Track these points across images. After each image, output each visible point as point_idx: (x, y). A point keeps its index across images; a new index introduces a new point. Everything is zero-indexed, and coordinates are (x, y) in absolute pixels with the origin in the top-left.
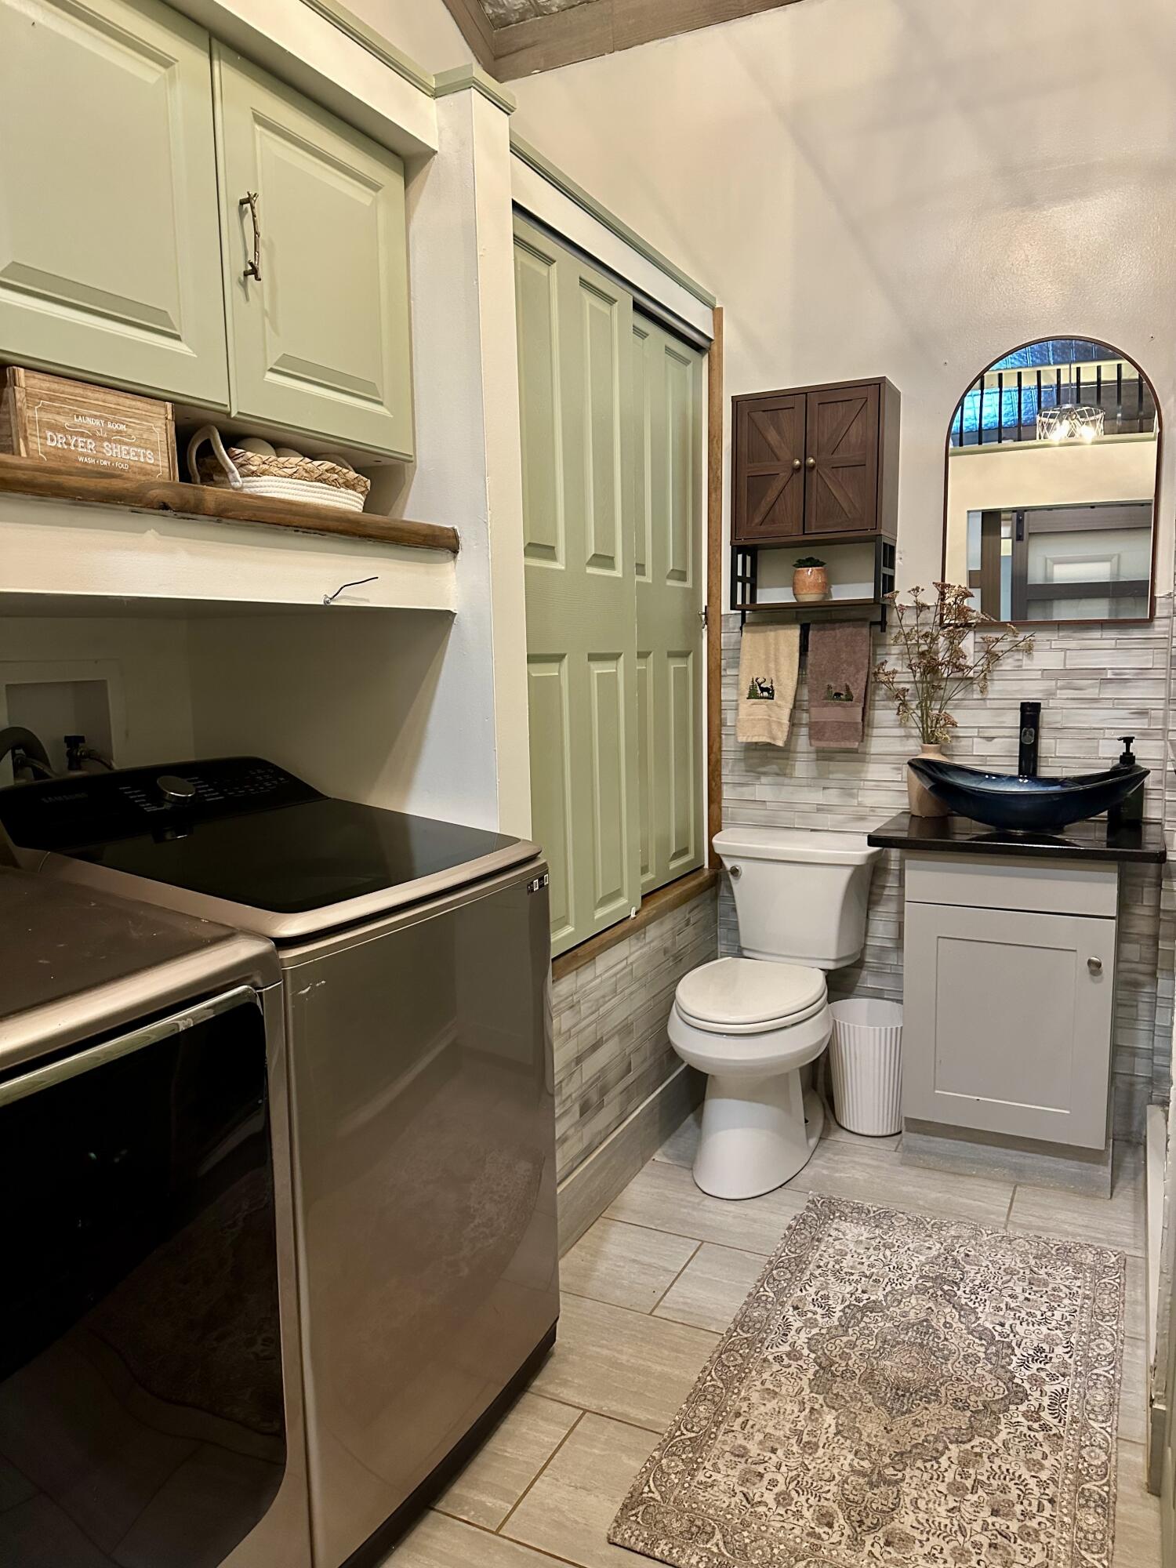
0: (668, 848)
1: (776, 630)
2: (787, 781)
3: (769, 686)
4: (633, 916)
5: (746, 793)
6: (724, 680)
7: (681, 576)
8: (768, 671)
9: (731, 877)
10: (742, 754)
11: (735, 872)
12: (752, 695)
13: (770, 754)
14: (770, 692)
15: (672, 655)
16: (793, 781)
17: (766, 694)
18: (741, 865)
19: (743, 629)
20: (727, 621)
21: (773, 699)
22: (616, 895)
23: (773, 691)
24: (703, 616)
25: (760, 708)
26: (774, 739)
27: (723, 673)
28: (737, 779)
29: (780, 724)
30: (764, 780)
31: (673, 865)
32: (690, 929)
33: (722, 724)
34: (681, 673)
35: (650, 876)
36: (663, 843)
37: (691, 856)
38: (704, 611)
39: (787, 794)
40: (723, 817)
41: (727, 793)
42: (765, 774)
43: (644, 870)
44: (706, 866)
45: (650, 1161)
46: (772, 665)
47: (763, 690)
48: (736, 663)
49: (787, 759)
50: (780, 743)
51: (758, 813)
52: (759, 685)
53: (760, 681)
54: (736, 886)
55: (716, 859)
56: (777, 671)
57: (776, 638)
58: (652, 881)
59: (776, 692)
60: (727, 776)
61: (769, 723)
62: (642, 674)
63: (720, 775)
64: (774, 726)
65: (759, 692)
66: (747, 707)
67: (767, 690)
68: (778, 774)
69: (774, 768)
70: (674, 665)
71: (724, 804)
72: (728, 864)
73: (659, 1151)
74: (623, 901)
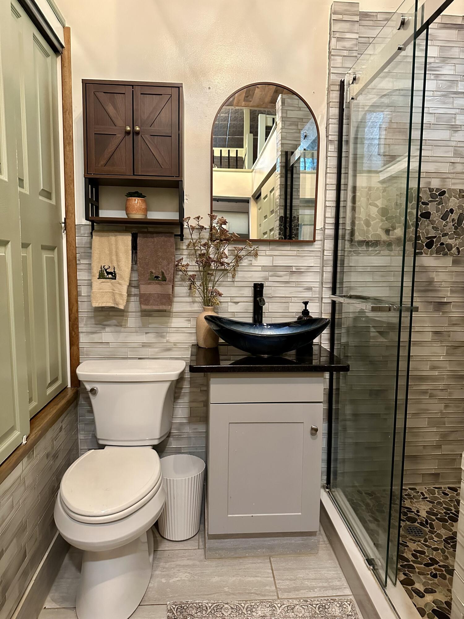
0: (45, 380)
1: (115, 236)
2: (122, 329)
3: (112, 271)
4: (24, 442)
5: (96, 338)
6: (78, 267)
7: (48, 195)
8: (111, 261)
9: (90, 395)
10: (93, 313)
11: (93, 391)
12: (101, 276)
13: (111, 313)
14: (114, 275)
15: (44, 248)
16: (126, 330)
17: (110, 276)
18: (97, 386)
19: (93, 234)
20: (80, 229)
21: (115, 279)
22: (12, 429)
23: (115, 274)
24: (63, 225)
25: (107, 285)
26: (117, 304)
27: (78, 262)
28: (89, 330)
29: (121, 295)
30: (108, 329)
31: (49, 391)
32: (63, 433)
33: (78, 294)
34: (50, 261)
35: (34, 404)
36: (42, 376)
37: (59, 382)
38: (63, 221)
39: (122, 337)
40: (80, 354)
41: (83, 339)
42: (109, 325)
43: (31, 400)
44: (69, 386)
46: (114, 258)
47: (108, 273)
48: (89, 256)
49: (123, 316)
50: (122, 307)
51: (101, 350)
52: (106, 270)
53: (106, 267)
54: (94, 401)
55: (76, 382)
56: (118, 261)
57: (116, 241)
58: (36, 407)
59: (117, 275)
60: (82, 327)
61: (113, 294)
62: (25, 258)
63: (78, 327)
64: (117, 297)
65: (106, 274)
66: (97, 283)
67: (111, 273)
68: (117, 326)
69: (114, 322)
70: (45, 255)
71: (81, 346)
72: (88, 387)
73: (49, 598)
74: (16, 433)
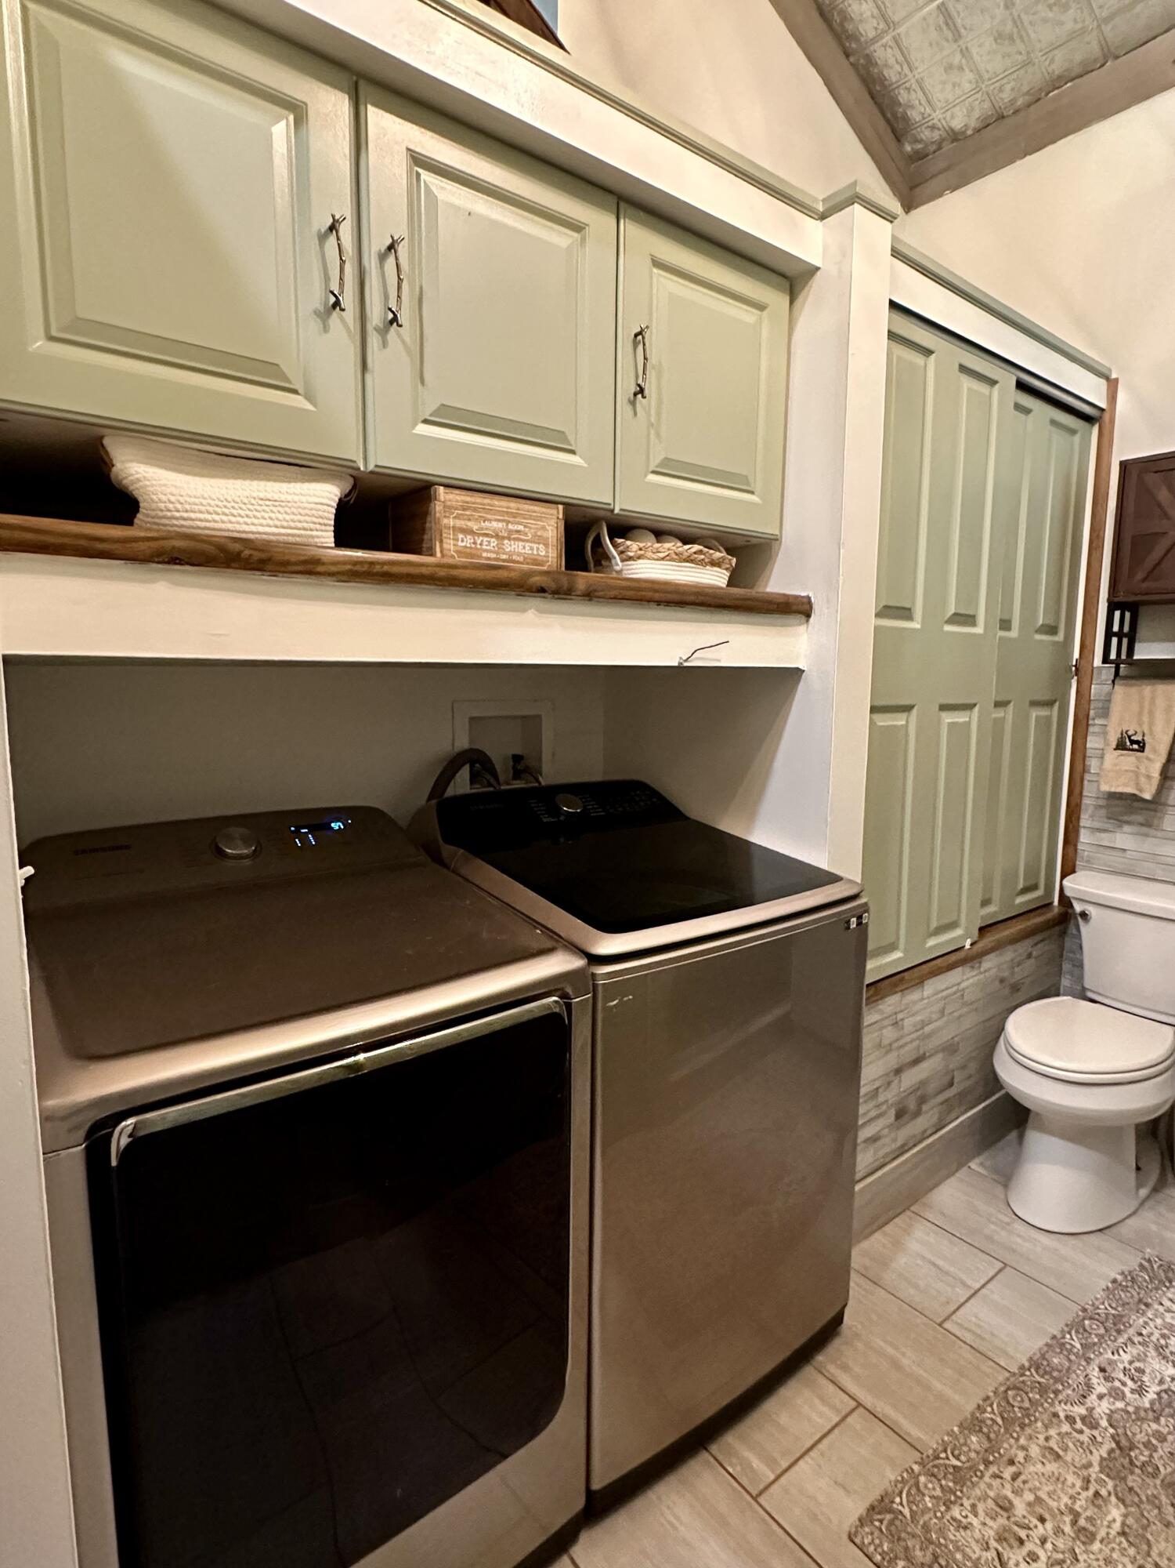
0: (1016, 883)
1: (1154, 684)
2: (1152, 832)
3: (1140, 738)
4: (968, 946)
5: (1105, 839)
6: (1091, 729)
7: (1052, 630)
8: (1140, 725)
9: (1079, 919)
10: (1105, 801)
11: (1084, 915)
12: (1120, 746)
13: (1136, 804)
14: (1141, 746)
15: (1034, 704)
16: (1159, 834)
17: (1135, 746)
18: (1091, 910)
19: (1116, 682)
20: (1100, 673)
21: (1143, 751)
22: (953, 925)
23: (1144, 744)
24: (1074, 668)
25: (1129, 760)
26: (1141, 790)
27: (1091, 722)
28: (1097, 825)
29: (1149, 777)
30: (1126, 828)
31: (1019, 900)
32: (1032, 961)
33: (1085, 770)
34: (1044, 724)
35: (991, 909)
36: (1010, 876)
37: (1040, 892)
38: (1074, 663)
39: (1149, 845)
40: (1078, 859)
41: (1085, 837)
42: (1128, 823)
43: (985, 902)
44: (1056, 902)
45: (965, 1168)
46: (1145, 718)
47: (1133, 742)
48: (1105, 713)
49: (1155, 811)
50: (1147, 796)
51: (1115, 860)
52: (1129, 737)
53: (1130, 733)
54: (1085, 929)
55: (1065, 901)
56: (1151, 724)
57: (1153, 692)
58: (996, 912)
59: (1147, 746)
60: (1085, 820)
61: (1137, 775)
62: (999, 724)
63: (1078, 819)
64: (1143, 780)
65: (1128, 744)
66: (1112, 757)
67: (1137, 742)
68: (1142, 825)
69: (1140, 818)
70: (1035, 713)
71: (1080, 847)
72: (1078, 907)
73: (977, 1160)
74: (959, 932)
